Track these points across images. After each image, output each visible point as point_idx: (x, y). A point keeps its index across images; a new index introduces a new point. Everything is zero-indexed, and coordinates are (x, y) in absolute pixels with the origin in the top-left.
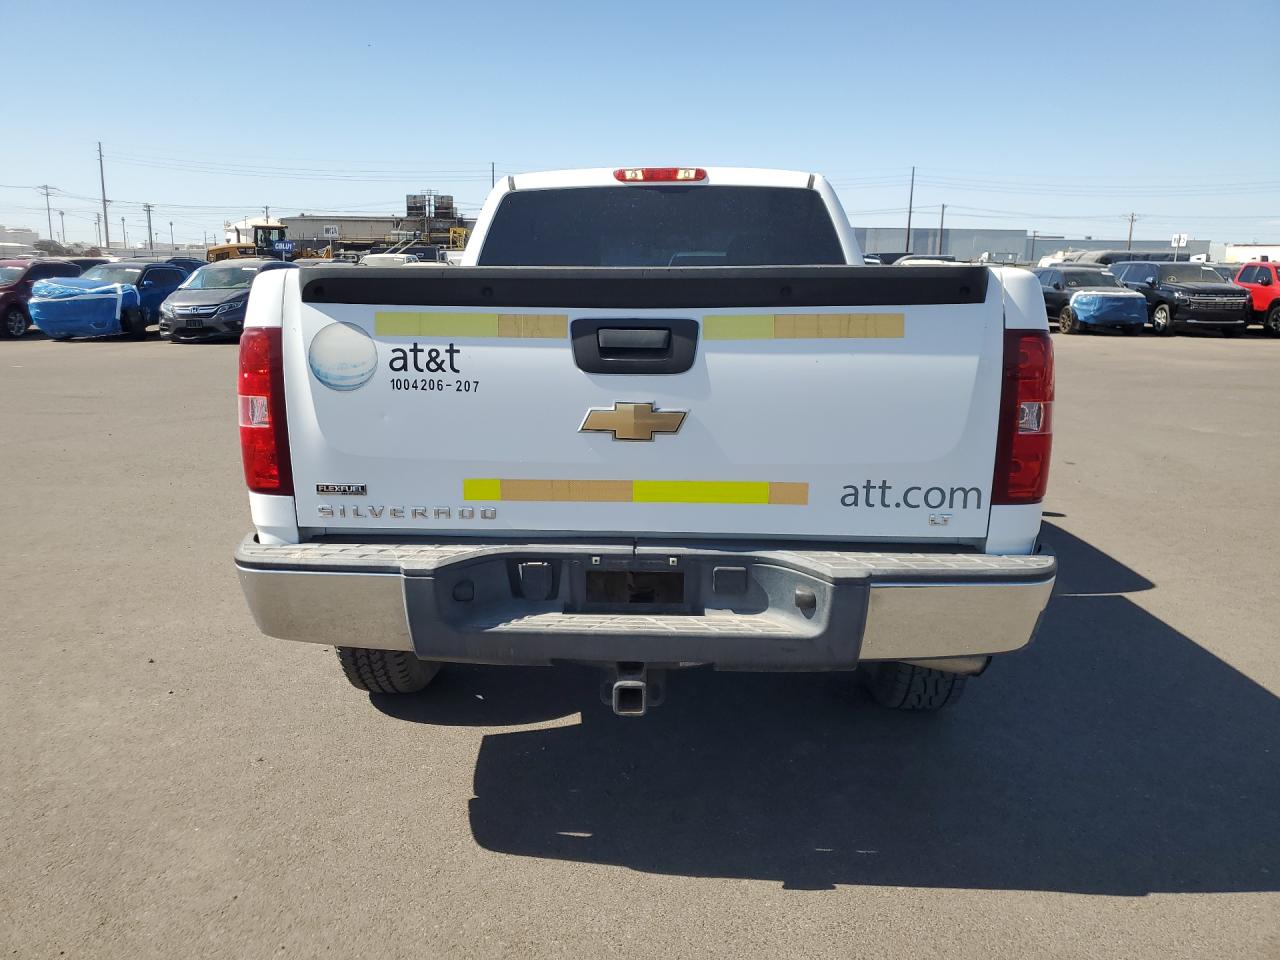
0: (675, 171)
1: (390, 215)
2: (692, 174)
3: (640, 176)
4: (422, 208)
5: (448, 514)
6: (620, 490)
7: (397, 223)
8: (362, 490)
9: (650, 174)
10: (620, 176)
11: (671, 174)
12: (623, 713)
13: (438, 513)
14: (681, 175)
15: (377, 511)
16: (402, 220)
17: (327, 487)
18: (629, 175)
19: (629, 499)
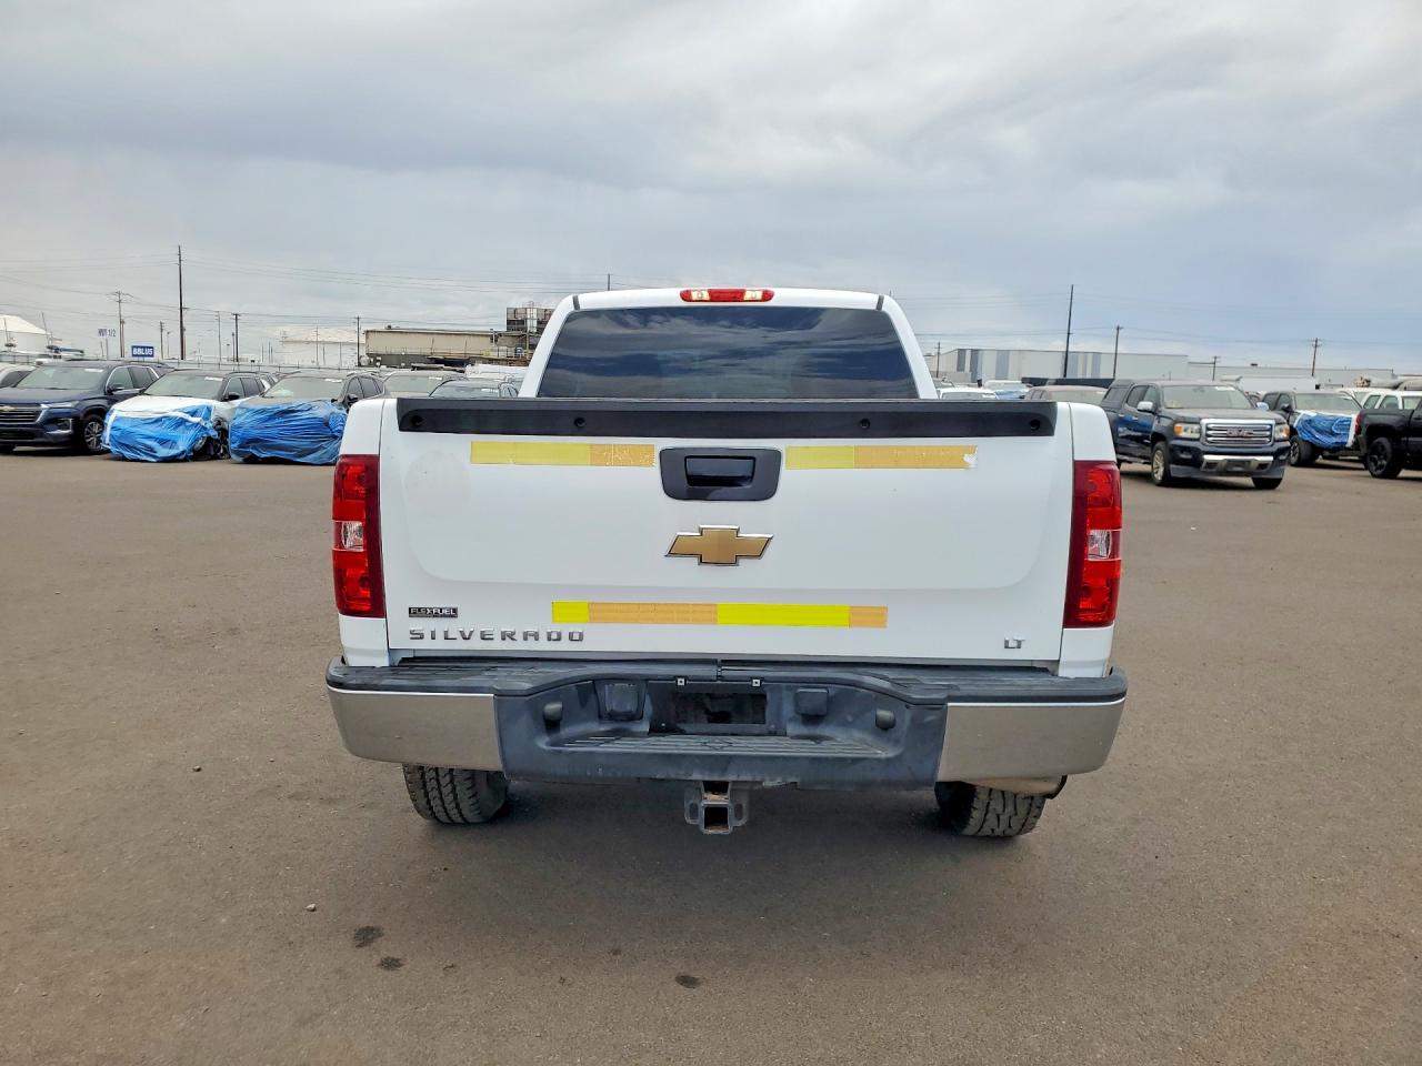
0: (742, 293)
1: (488, 329)
2: (759, 295)
3: (706, 296)
4: (523, 322)
5: (537, 638)
6: (705, 613)
7: (495, 338)
8: (454, 613)
9: (715, 295)
10: (686, 296)
11: (738, 295)
12: (710, 831)
13: (526, 636)
14: (748, 296)
15: (467, 635)
16: (500, 335)
17: (419, 609)
18: (695, 296)
19: (714, 621)
